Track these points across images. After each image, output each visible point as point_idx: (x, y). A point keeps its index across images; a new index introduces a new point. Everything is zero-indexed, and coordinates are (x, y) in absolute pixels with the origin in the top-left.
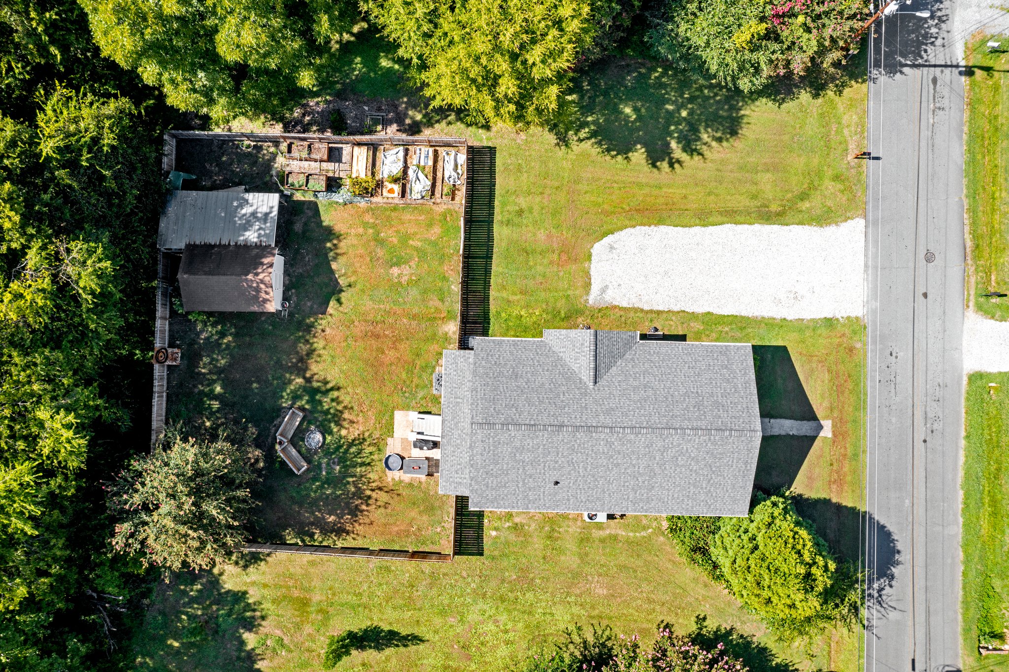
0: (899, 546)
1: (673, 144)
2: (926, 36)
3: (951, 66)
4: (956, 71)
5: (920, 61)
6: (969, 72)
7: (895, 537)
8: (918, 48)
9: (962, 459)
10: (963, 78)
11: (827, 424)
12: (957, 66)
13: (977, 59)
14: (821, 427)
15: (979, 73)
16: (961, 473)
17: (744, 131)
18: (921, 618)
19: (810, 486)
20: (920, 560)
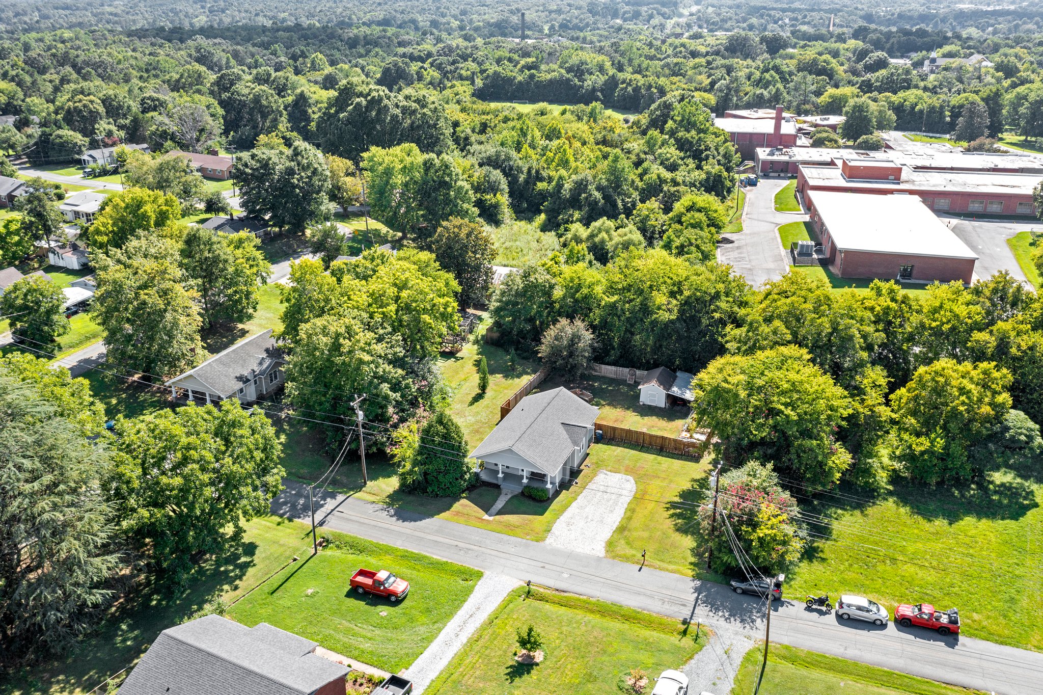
0: (406, 523)
1: (678, 511)
2: (717, 610)
3: (692, 616)
4: (688, 617)
5: (700, 602)
6: (685, 622)
7: (412, 523)
8: (710, 603)
9: (435, 557)
10: (682, 619)
11: (491, 518)
12: (691, 618)
13: (693, 628)
14: (490, 515)
15: (683, 627)
16: (428, 555)
17: (677, 533)
18: (362, 520)
19: (462, 505)
20: (392, 527)
